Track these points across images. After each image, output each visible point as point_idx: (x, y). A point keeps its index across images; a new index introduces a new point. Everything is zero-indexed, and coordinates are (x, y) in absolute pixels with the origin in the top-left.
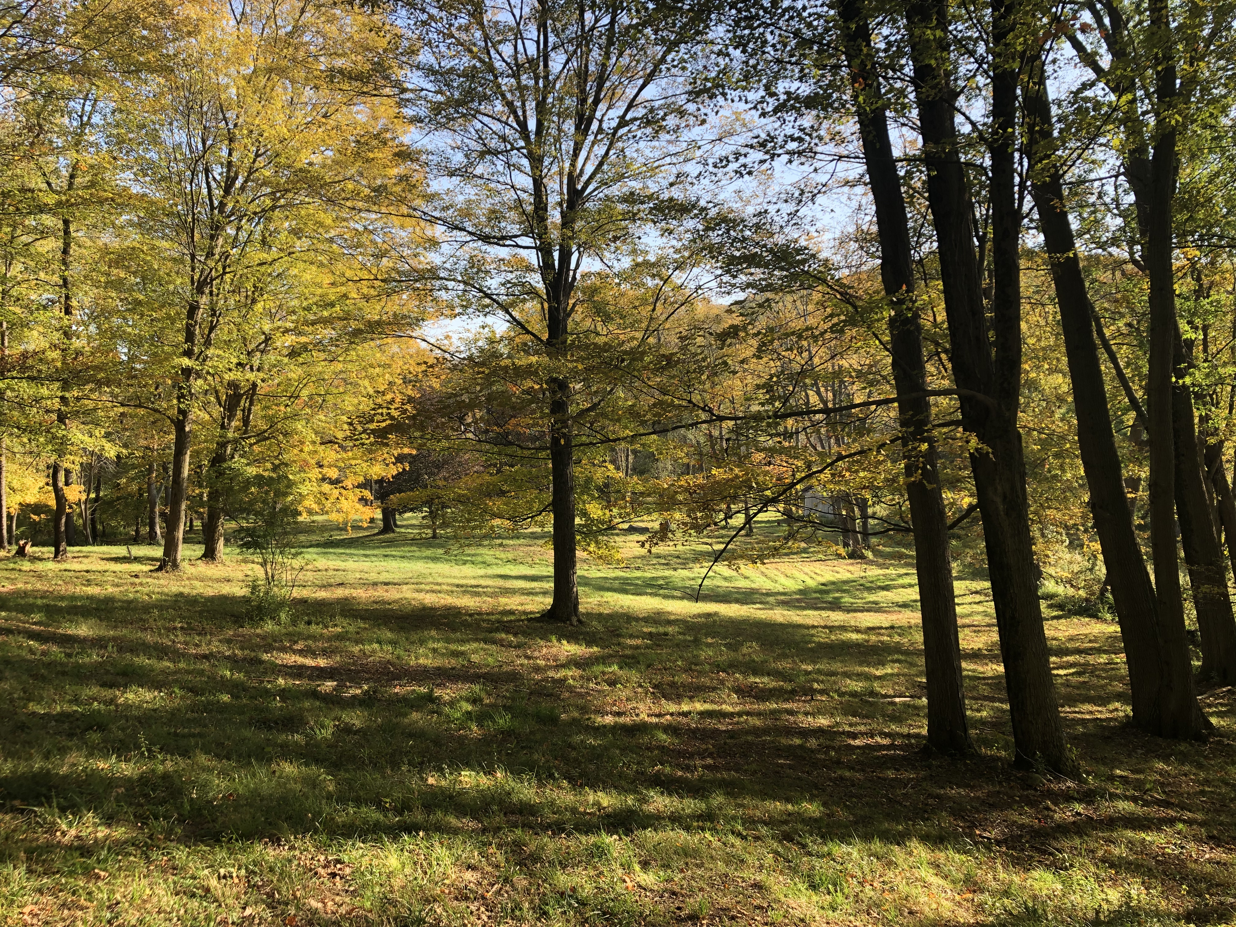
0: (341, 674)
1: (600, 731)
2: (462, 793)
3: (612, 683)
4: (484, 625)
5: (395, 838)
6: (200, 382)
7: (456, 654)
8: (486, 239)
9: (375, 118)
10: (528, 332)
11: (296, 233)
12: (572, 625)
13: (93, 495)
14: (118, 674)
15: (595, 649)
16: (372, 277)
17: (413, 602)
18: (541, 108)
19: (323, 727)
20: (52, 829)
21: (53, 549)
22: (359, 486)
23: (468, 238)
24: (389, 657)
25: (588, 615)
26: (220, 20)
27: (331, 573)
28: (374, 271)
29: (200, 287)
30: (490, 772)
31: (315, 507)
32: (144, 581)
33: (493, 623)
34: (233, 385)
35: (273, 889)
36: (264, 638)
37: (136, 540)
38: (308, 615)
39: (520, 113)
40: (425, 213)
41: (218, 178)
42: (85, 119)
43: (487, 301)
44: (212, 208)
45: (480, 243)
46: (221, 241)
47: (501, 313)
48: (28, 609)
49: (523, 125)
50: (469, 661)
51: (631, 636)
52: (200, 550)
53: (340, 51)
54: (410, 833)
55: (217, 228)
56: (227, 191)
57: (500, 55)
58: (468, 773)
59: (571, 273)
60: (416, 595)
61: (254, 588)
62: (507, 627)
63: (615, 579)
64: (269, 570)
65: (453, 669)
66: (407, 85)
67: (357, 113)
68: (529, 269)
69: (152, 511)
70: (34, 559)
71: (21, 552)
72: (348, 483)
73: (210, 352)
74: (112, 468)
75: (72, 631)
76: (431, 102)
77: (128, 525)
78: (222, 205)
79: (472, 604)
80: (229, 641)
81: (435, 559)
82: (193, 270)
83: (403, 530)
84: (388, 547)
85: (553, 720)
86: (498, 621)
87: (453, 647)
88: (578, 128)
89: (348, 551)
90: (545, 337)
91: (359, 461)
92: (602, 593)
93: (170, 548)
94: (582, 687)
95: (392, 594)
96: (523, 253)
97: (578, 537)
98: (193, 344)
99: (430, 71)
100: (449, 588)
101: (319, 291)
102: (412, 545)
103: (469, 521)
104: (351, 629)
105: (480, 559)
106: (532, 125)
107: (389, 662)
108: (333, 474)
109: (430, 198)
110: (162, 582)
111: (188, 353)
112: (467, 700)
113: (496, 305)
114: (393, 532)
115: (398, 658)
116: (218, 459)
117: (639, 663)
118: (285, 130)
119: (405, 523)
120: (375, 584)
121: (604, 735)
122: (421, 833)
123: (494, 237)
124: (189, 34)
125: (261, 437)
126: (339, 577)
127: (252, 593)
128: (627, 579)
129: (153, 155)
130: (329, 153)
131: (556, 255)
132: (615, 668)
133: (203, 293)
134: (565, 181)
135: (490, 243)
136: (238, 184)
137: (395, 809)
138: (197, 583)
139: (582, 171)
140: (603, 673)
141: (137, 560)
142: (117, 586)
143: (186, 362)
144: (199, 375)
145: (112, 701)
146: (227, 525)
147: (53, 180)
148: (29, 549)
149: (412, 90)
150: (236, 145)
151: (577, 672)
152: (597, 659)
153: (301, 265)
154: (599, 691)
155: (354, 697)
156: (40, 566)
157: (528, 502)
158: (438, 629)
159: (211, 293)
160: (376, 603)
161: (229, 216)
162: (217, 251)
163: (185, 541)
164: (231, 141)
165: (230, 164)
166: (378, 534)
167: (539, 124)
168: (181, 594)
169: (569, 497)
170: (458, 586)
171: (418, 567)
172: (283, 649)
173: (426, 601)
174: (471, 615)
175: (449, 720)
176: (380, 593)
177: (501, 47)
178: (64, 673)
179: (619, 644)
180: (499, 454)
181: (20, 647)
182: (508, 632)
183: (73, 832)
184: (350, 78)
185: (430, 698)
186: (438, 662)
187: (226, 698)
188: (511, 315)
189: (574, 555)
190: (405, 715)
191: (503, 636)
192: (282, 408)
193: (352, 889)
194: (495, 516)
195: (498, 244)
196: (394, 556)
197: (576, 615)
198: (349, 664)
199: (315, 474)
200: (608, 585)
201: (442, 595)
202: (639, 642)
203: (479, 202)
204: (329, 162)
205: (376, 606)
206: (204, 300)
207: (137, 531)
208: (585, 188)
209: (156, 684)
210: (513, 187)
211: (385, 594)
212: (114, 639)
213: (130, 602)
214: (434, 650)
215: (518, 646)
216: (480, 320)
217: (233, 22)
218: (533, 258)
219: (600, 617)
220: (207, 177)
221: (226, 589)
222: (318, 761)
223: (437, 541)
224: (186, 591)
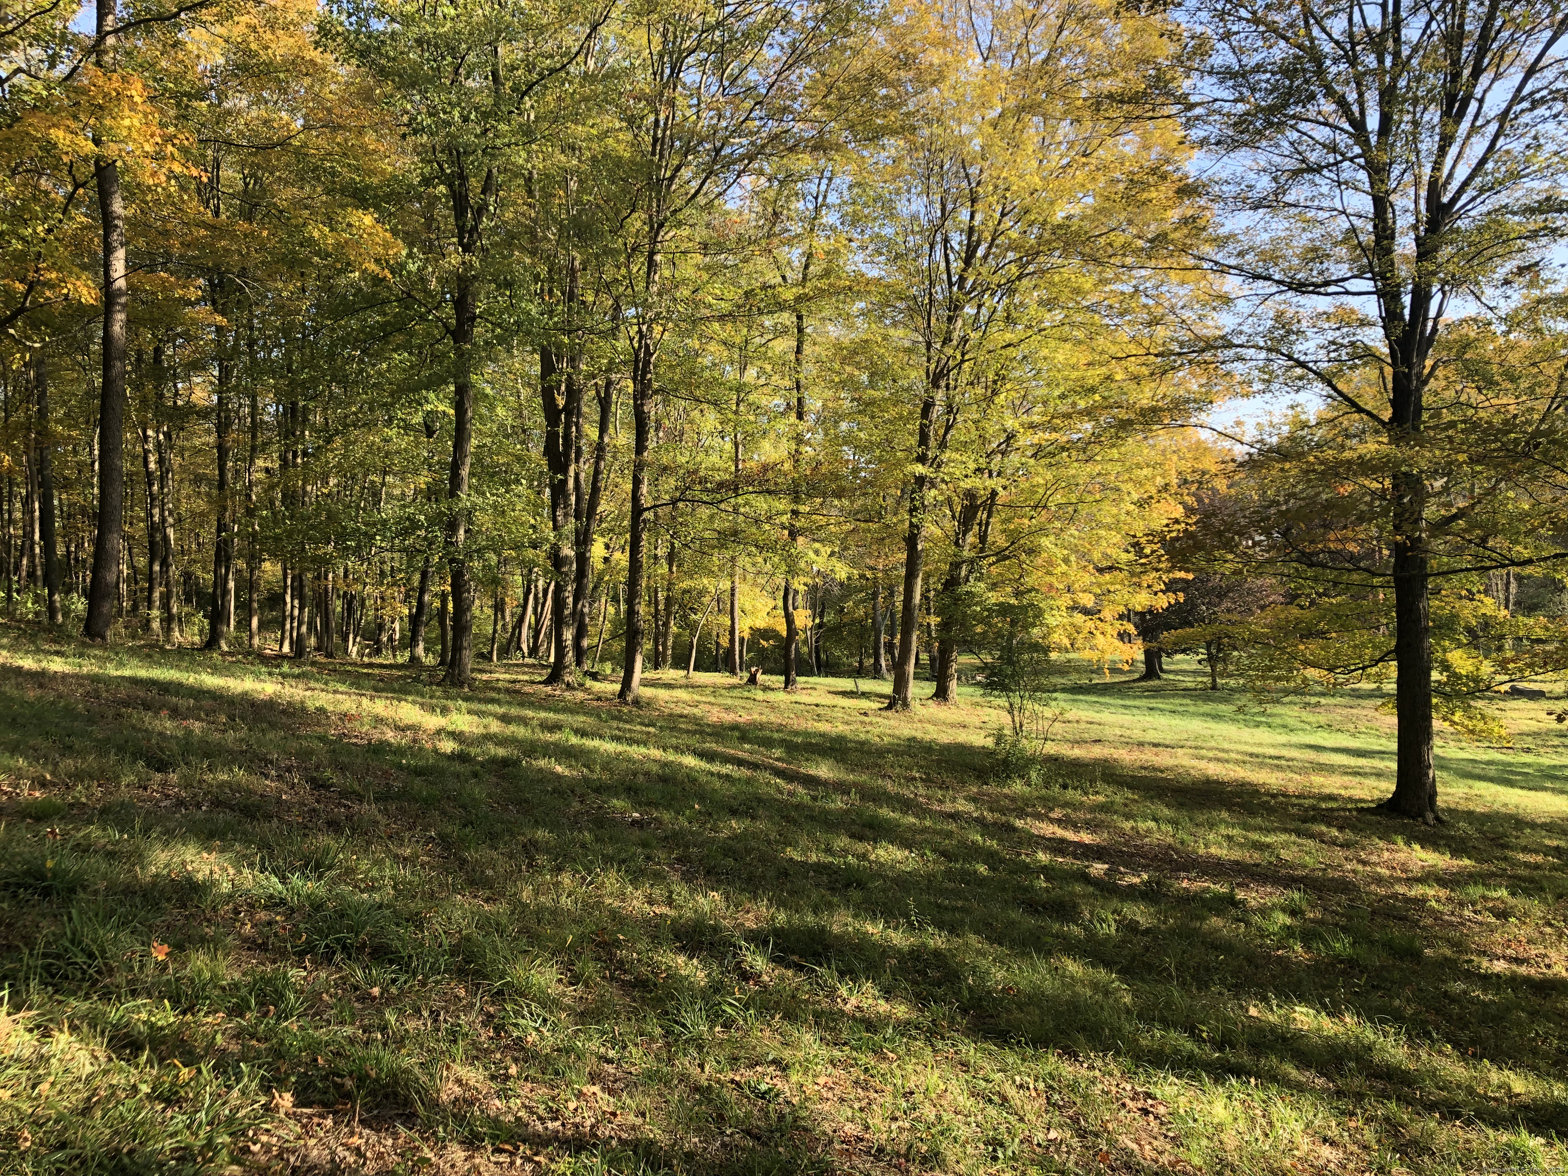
0: (1110, 855)
1: (1488, 980)
2: (1299, 1036)
3: (1503, 914)
4: (1295, 811)
5: (1219, 1080)
6: (933, 492)
7: (1259, 846)
8: (1300, 287)
9: (1146, 147)
10: (1360, 410)
11: (1049, 304)
12: (1426, 823)
13: (817, 621)
14: (864, 826)
15: (1467, 862)
16: (1142, 351)
17: (1192, 772)
18: (1388, 97)
19: (1102, 920)
20: (832, 994)
21: (782, 678)
22: (1121, 617)
23: (1274, 289)
24: (1170, 840)
25: (1450, 811)
26: (966, 61)
27: (1083, 726)
28: (1146, 343)
29: (935, 379)
30: (1334, 1013)
31: (1066, 642)
32: (874, 720)
33: (1306, 810)
34: (970, 495)
35: (1076, 1113)
36: (1013, 800)
37: (859, 673)
38: (1063, 776)
39: (1355, 108)
40: (1216, 263)
41: (957, 247)
42: (820, 199)
43: (1299, 371)
44: (951, 285)
45: (1290, 294)
46: (960, 323)
47: (1320, 387)
48: (768, 743)
49: (1359, 125)
50: (1278, 857)
51: (1525, 849)
52: (930, 688)
53: (1109, 69)
54: (1238, 1077)
55: (956, 307)
56: (968, 262)
57: (1329, 35)
58: (1304, 1010)
59: (1430, 324)
60: (1195, 763)
61: (999, 738)
62: (1327, 817)
63: (1490, 763)
64: (1017, 719)
65: (1257, 865)
66: (1193, 99)
67: (1124, 145)
68: (1364, 323)
69: (877, 641)
70: (766, 689)
71: (752, 680)
72: (1107, 614)
73: (945, 457)
74: (836, 590)
75: (813, 772)
76: (1228, 115)
77: (852, 655)
78: (962, 280)
79: (1273, 781)
80: (973, 799)
81: (1217, 717)
82: (929, 361)
83: (1171, 677)
84: (1153, 697)
85: (1415, 955)
86: (1314, 808)
87: (1255, 836)
88: (1446, 113)
89: (1102, 700)
90: (1387, 415)
91: (1118, 587)
92: (1470, 782)
93: (900, 684)
94: (1453, 914)
95: (1164, 759)
96: (1353, 302)
97: (1434, 701)
98: (928, 449)
99: (1226, 75)
100: (1239, 757)
101: (1074, 375)
102: (1184, 697)
103: (1271, 669)
104: (1118, 799)
105: (1278, 721)
106: (1373, 122)
107: (1170, 846)
108: (1088, 600)
109: (1221, 242)
110: (892, 722)
111: (922, 459)
112: (1283, 910)
113: (1311, 375)
114: (1159, 678)
115: (1182, 843)
116: (952, 583)
117: (1542, 889)
118: (1037, 179)
119: (1173, 667)
120: (1141, 744)
121: (1498, 989)
122: (1252, 1080)
123: (1313, 284)
124: (934, 83)
125: (1002, 556)
126: (1095, 732)
127: (997, 744)
128: (1510, 764)
129: (888, 231)
130: (1089, 200)
131: (1407, 300)
132: (1503, 893)
133: (938, 387)
134: (1423, 193)
135: (1304, 293)
136: (980, 253)
137: (1212, 1040)
138: (931, 728)
139: (1450, 175)
140: (1484, 898)
141: (865, 695)
142: (847, 723)
143: (920, 469)
144: (933, 485)
145: (864, 856)
146: (962, 660)
147: (788, 274)
148: (760, 677)
149: (1200, 104)
150: (979, 206)
151: (1443, 893)
152: (1471, 875)
153: (1053, 344)
154: (1481, 924)
155: (1131, 886)
156: (771, 696)
157: (1356, 646)
158: (1229, 810)
159: (947, 386)
160: (1145, 768)
161: (970, 293)
162: (956, 336)
163: (917, 677)
164: (973, 201)
165: (971, 230)
166: (1138, 680)
167: (1386, 121)
168: (913, 739)
169: (1422, 641)
170: (1251, 755)
171: (1196, 726)
172: (1038, 817)
173: (1210, 772)
174: (1274, 796)
175: (1262, 933)
176: (1149, 757)
177: (1328, 23)
178: (812, 818)
179: (1505, 859)
180: (1316, 579)
181: (768, 784)
182: (1329, 825)
183: (853, 1001)
184: (1122, 102)
185: (1231, 901)
186: (1236, 855)
187: (982, 869)
188: (1335, 388)
189: (1430, 726)
190: (1203, 919)
191: (1324, 828)
192: (1026, 521)
193: (1171, 1134)
194: (1307, 663)
195: (1319, 293)
196: (1161, 710)
197: (1433, 810)
198: (1120, 843)
199: (1065, 601)
200: (1477, 771)
201: (1230, 766)
202: (1540, 859)
203: (1289, 240)
204: (1089, 212)
205: (1144, 773)
206: (940, 395)
207: (861, 662)
208: (1454, 200)
209: (906, 844)
210: (1344, 212)
211: (1154, 758)
212: (855, 784)
213: (862, 743)
214: (1229, 838)
215: (1345, 845)
216: (1286, 398)
217: (979, 60)
218: (1371, 307)
219: (1470, 815)
220: (946, 249)
221: (962, 737)
222: (1108, 965)
223: (1218, 694)
224: (919, 735)
